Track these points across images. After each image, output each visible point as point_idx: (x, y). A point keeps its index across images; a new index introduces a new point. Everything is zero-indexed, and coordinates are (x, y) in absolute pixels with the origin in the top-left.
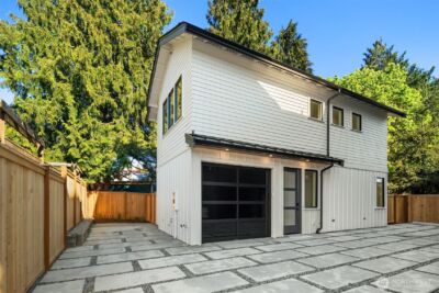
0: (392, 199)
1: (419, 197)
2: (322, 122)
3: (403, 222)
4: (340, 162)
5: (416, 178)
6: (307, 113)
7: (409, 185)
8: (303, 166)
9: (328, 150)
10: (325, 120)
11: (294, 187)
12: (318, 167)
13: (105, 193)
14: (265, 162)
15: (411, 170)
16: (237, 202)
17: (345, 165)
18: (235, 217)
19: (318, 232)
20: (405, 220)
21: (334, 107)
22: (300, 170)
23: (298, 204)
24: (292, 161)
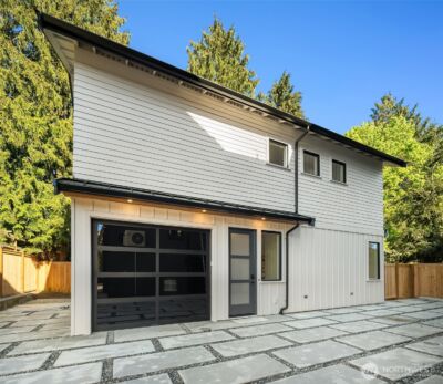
0: (393, 269)
1: (427, 266)
2: (287, 170)
3: (407, 298)
4: (310, 221)
5: (425, 243)
6: (265, 157)
7: (415, 251)
8: (259, 226)
9: (296, 206)
10: (292, 167)
11: (247, 254)
12: (282, 228)
13: (59, 264)
14: (199, 220)
15: (419, 234)
16: (157, 274)
17: (316, 224)
18: (154, 294)
19: (281, 313)
20: (411, 294)
21: (305, 152)
22: (255, 231)
23: (253, 277)
24: (241, 220)
